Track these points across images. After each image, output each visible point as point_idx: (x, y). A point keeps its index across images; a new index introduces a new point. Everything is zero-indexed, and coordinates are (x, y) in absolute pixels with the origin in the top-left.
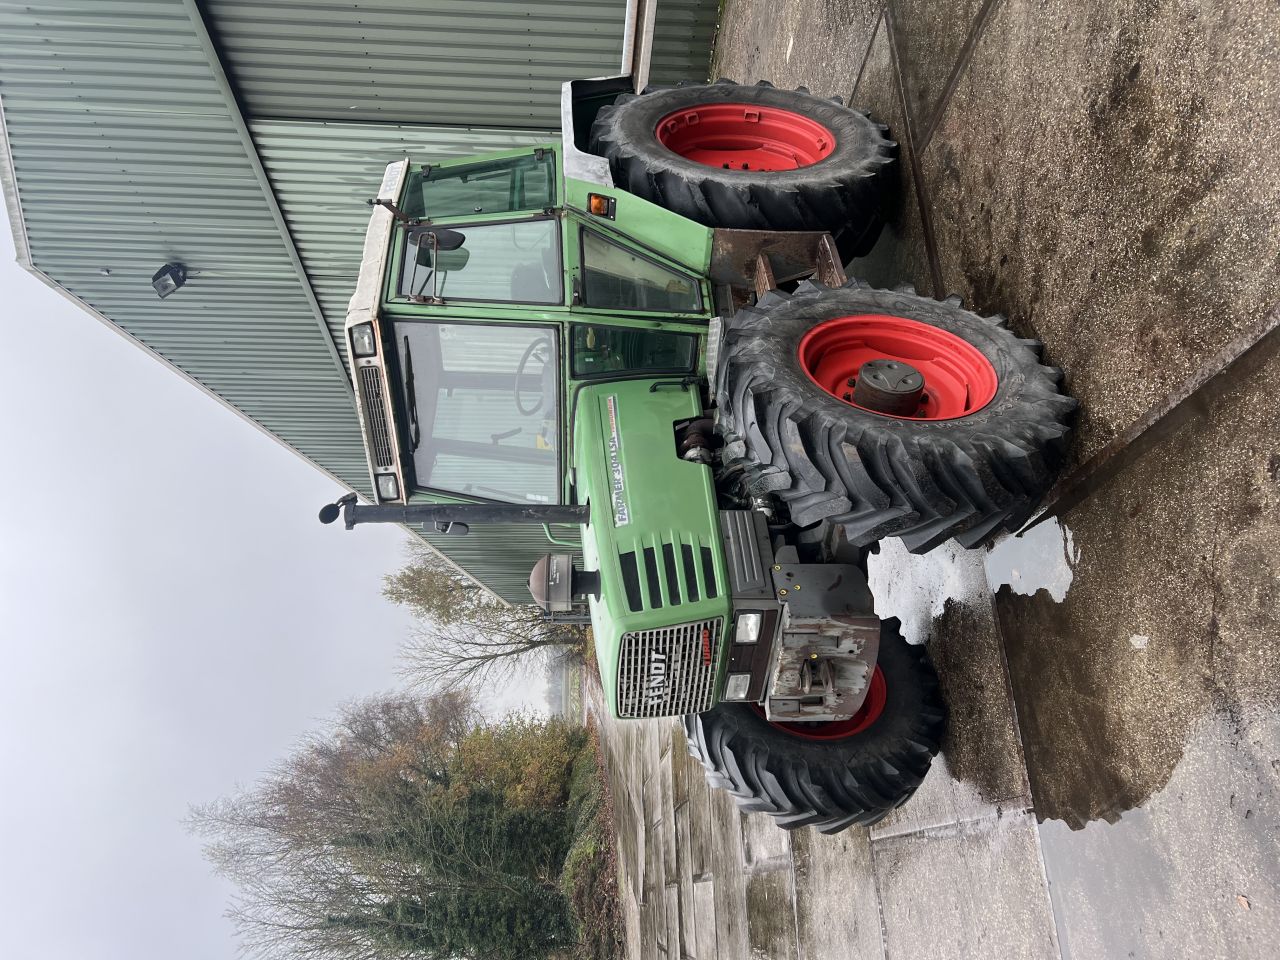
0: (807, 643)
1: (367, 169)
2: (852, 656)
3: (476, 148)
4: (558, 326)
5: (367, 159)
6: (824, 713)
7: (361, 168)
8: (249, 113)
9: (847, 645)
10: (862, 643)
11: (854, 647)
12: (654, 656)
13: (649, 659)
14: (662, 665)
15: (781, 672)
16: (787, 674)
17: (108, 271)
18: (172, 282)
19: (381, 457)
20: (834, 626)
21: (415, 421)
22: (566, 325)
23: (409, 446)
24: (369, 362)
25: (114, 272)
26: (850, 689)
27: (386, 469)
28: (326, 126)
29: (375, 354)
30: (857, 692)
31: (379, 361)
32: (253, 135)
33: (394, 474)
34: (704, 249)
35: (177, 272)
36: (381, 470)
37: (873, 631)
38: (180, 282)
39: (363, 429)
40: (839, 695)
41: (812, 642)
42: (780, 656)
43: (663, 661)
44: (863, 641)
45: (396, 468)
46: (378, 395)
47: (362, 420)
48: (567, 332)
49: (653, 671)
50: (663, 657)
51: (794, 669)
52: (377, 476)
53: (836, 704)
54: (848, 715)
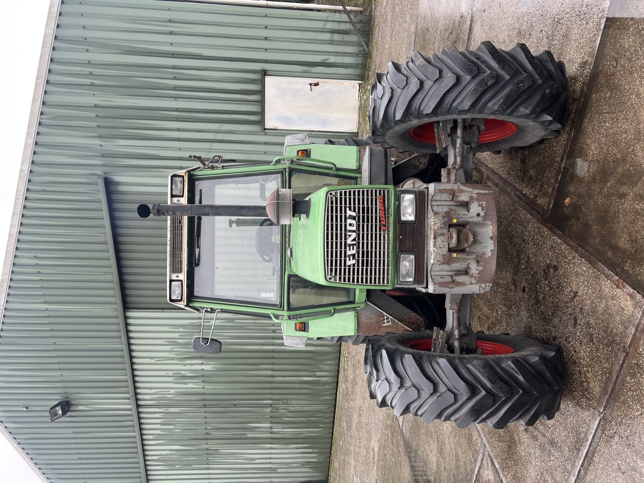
0: (448, 210)
1: (180, 336)
2: (480, 219)
3: (236, 321)
4: (283, 171)
5: (181, 330)
6: (471, 283)
7: (177, 335)
8: (126, 306)
9: (475, 208)
10: (484, 205)
11: (479, 210)
12: (349, 213)
13: (345, 216)
14: (354, 222)
15: (435, 238)
16: (439, 240)
17: (27, 408)
18: (60, 412)
20: (463, 191)
21: (199, 247)
22: (287, 170)
23: (193, 262)
24: (179, 201)
25: (30, 409)
26: (485, 254)
27: (178, 276)
28: (163, 312)
29: (182, 196)
30: (489, 254)
32: (126, 318)
33: (182, 280)
34: (356, 158)
35: (66, 406)
36: (174, 277)
37: (489, 194)
38: (64, 413)
39: (169, 243)
40: (478, 262)
41: (451, 209)
42: (433, 222)
43: (354, 218)
44: (484, 203)
45: (183, 276)
46: (180, 221)
47: (169, 236)
48: (287, 175)
49: (349, 228)
50: (354, 214)
51: (442, 234)
52: (171, 281)
53: (477, 272)
54: (487, 284)
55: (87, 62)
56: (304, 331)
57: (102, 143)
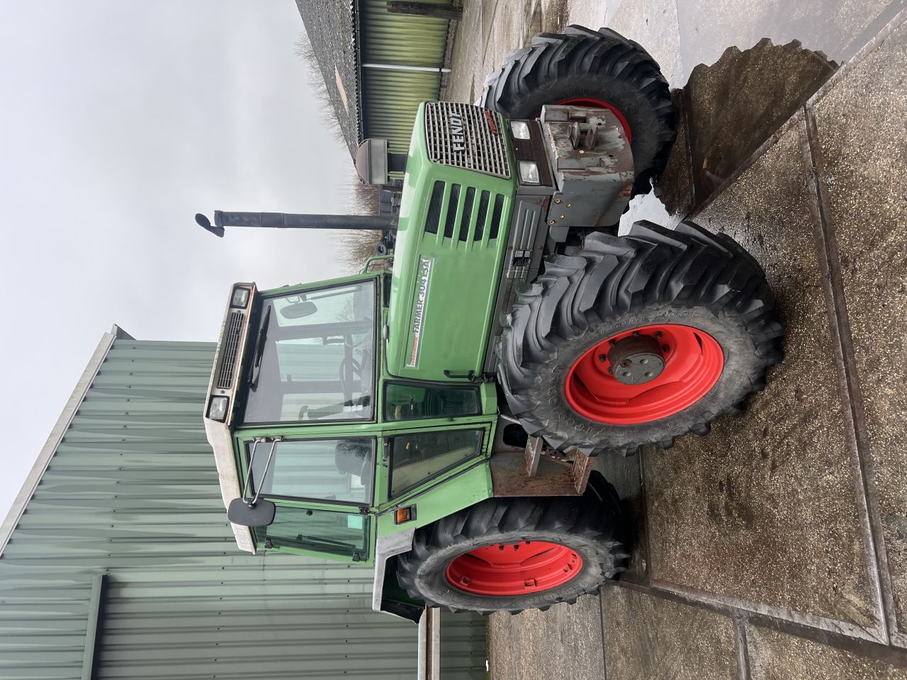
2: (601, 127)
4: (376, 278)
6: (608, 173)
9: (594, 120)
10: (604, 117)
11: (599, 121)
12: (452, 114)
13: (448, 116)
15: (555, 141)
16: (561, 142)
19: (222, 380)
20: (577, 110)
24: (239, 311)
26: (616, 148)
27: (223, 392)
29: (245, 308)
30: (622, 148)
31: (247, 313)
33: (228, 398)
37: (607, 111)
40: (611, 156)
45: (231, 393)
46: (238, 332)
49: (453, 123)
50: (458, 116)
51: (564, 138)
52: (212, 397)
53: (613, 164)
54: (628, 172)
55: (124, 414)
56: (410, 519)
57: (113, 521)
